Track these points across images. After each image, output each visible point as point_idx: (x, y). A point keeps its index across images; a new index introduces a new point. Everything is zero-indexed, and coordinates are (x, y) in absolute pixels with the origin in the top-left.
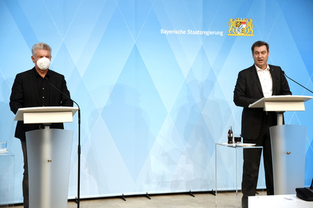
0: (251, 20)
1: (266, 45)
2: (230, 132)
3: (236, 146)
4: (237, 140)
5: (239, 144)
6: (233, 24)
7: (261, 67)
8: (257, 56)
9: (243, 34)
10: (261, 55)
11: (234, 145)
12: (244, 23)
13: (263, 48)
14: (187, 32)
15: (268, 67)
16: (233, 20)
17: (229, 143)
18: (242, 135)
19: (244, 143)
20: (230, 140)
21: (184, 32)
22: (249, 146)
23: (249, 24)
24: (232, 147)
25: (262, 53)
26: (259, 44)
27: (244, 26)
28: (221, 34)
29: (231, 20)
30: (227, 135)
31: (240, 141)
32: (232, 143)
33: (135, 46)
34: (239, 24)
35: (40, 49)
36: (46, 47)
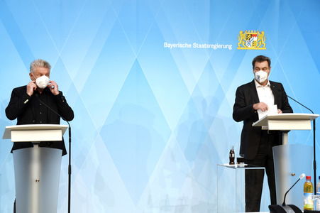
0: (263, 33)
2: (232, 152)
3: (238, 167)
4: (240, 160)
5: (242, 165)
6: (243, 37)
9: (254, 48)
11: (236, 166)
12: (256, 36)
14: (192, 45)
15: (269, 83)
16: (243, 33)
17: (230, 163)
20: (232, 160)
21: (190, 46)
23: (261, 36)
24: (234, 168)
26: (260, 59)
27: (255, 39)
28: (230, 47)
29: (241, 32)
32: (234, 163)
33: (137, 60)
34: (249, 37)
35: (40, 66)
36: (46, 65)
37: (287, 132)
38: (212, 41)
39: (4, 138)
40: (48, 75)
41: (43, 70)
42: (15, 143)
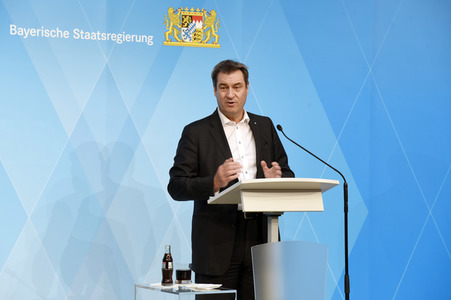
0: (213, 13)
1: (243, 70)
2: (167, 259)
3: (180, 290)
4: (183, 276)
5: (186, 285)
6: (175, 20)
7: (231, 117)
8: (223, 94)
9: (196, 43)
10: (232, 93)
11: (175, 287)
12: (199, 19)
13: (236, 77)
14: (72, 33)
15: (246, 117)
16: (175, 12)
17: (164, 283)
18: (194, 266)
19: (197, 282)
20: (167, 276)
21: (65, 34)
22: (209, 288)
23: (210, 21)
24: (171, 291)
25: (235, 86)
26: (228, 67)
27: (199, 25)
28: (149, 40)
29: (171, 11)
30: (159, 265)
31: (189, 278)
32: (171, 282)
34: (187, 21)
37: (276, 215)
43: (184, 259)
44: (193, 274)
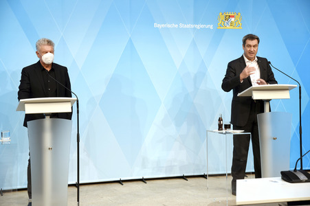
0: (239, 14)
2: (220, 120)
3: (226, 133)
4: (227, 127)
5: (228, 130)
6: (223, 18)
9: (232, 27)
11: (224, 131)
12: (233, 17)
15: (256, 59)
16: (222, 14)
17: (219, 130)
18: (232, 122)
19: (233, 129)
20: (220, 127)
22: (239, 132)
23: (238, 17)
24: (222, 133)
25: (254, 46)
27: (233, 19)
30: (217, 123)
31: (230, 128)
32: (222, 129)
33: (130, 40)
34: (228, 18)
35: (44, 45)
36: (50, 43)
37: (268, 101)
38: (196, 22)
39: (17, 110)
40: (52, 52)
41: (48, 48)
42: (26, 115)
43: (227, 120)
44: (232, 126)
